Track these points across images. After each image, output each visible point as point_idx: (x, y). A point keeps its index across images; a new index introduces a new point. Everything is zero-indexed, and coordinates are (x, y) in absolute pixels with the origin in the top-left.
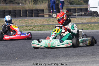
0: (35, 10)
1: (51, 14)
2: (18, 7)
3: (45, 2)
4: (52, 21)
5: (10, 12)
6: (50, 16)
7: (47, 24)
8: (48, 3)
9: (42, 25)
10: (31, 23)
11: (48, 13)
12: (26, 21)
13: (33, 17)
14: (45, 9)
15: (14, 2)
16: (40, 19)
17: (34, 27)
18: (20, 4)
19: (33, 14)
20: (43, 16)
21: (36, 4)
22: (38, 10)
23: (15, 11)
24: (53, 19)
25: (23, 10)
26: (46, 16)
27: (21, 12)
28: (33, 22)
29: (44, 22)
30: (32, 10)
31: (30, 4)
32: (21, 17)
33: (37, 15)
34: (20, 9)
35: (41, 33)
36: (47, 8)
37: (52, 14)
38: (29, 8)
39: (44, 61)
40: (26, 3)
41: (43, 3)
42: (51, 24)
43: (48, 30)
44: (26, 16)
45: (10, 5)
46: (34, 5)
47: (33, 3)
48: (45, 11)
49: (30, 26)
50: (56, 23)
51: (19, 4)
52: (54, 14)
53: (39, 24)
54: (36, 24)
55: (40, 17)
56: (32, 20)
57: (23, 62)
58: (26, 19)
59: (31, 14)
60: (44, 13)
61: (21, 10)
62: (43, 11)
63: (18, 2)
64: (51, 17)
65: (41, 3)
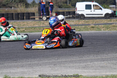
0: (26, 13)
1: (41, 17)
2: (10, 10)
3: (36, 6)
4: (42, 23)
5: (4, 15)
6: (40, 18)
7: (37, 26)
8: (38, 7)
9: (33, 27)
10: (23, 25)
11: (39, 16)
12: (18, 24)
13: (25, 20)
14: (35, 12)
15: (7, 6)
16: (31, 21)
17: (26, 29)
18: (13, 8)
19: (25, 17)
20: (34, 19)
21: (27, 8)
22: (29, 13)
23: (8, 14)
24: (43, 21)
25: (15, 13)
26: (37, 19)
27: (13, 15)
28: (25, 25)
29: (35, 24)
30: (24, 13)
31: (22, 8)
32: (13, 20)
33: (28, 18)
34: (12, 12)
35: (32, 35)
36: (38, 12)
37: (43, 17)
38: (21, 11)
39: (35, 61)
40: (18, 7)
41: (34, 7)
42: (41, 26)
43: (39, 32)
44: (18, 19)
45: (3, 8)
46: (26, 9)
47: (24, 6)
48: (35, 14)
49: (22, 28)
50: (46, 25)
51: (11, 7)
52: (44, 17)
53: (30, 26)
54: (27, 26)
55: (31, 19)
56: (24, 22)
57: (15, 61)
58: (18, 22)
59: (23, 17)
60: (35, 16)
61: (13, 14)
62: (33, 14)
63: (10, 6)
64: (41, 20)
65: (32, 6)
